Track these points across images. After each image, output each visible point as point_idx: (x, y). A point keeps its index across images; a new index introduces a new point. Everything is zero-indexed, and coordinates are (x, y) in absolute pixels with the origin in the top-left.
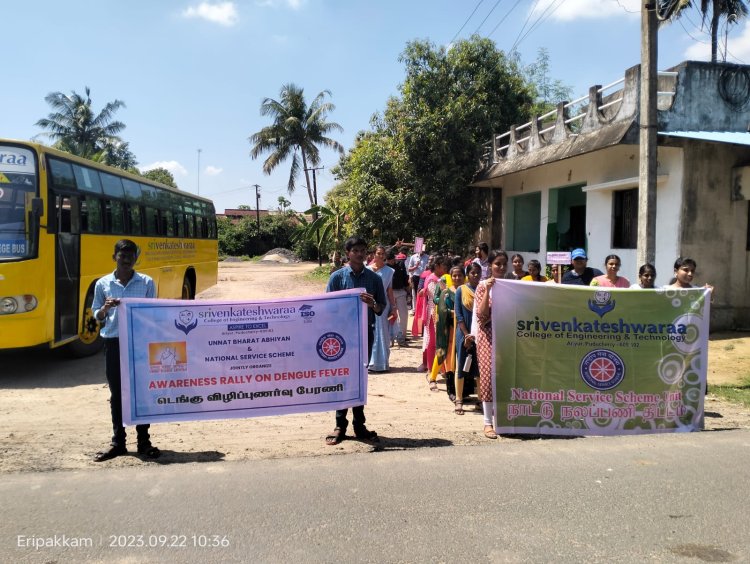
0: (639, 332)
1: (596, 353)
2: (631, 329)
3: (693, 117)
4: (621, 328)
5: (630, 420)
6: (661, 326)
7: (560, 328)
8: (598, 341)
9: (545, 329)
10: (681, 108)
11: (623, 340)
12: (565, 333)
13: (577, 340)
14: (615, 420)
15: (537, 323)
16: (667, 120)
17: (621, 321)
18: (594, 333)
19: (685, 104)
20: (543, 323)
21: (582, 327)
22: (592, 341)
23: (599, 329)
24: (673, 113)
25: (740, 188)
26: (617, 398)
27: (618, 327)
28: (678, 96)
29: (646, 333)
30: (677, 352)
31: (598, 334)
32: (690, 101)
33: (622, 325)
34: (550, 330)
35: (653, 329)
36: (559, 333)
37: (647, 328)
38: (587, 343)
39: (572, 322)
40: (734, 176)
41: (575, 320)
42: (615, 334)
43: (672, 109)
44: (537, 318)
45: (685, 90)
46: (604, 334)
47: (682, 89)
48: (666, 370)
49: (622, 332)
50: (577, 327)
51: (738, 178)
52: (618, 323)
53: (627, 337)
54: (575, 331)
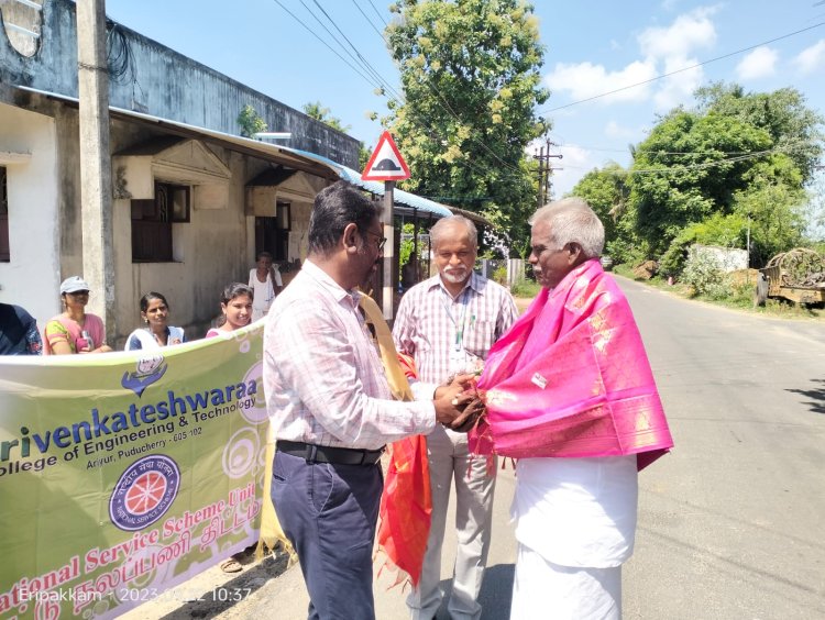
0: (200, 408)
1: (137, 468)
2: (188, 406)
3: (65, 76)
4: (173, 408)
5: (182, 558)
6: (230, 389)
7: (71, 439)
8: (139, 443)
9: (44, 448)
10: (49, 59)
11: (178, 430)
12: (81, 446)
13: (102, 454)
14: (162, 569)
15: (27, 441)
16: (32, 73)
17: (171, 394)
18: (132, 429)
19: (54, 57)
20: (37, 438)
21: (109, 425)
22: (127, 446)
23: (139, 420)
24: (38, 64)
25: (125, 183)
26: (165, 531)
27: (168, 408)
28: (45, 41)
29: (211, 407)
30: (247, 424)
31: (137, 430)
32: (60, 53)
33: (173, 401)
34: (53, 449)
35: (218, 397)
36: (71, 449)
37: (210, 397)
38: (120, 454)
39: (90, 420)
40: (116, 167)
41: (95, 414)
42: (165, 422)
43: (37, 57)
44: (25, 431)
45: (53, 35)
46: (147, 426)
47: (49, 31)
48: (234, 456)
49: (175, 415)
50: (102, 427)
51: (121, 170)
52: (167, 400)
53: (183, 422)
54: (98, 435)
